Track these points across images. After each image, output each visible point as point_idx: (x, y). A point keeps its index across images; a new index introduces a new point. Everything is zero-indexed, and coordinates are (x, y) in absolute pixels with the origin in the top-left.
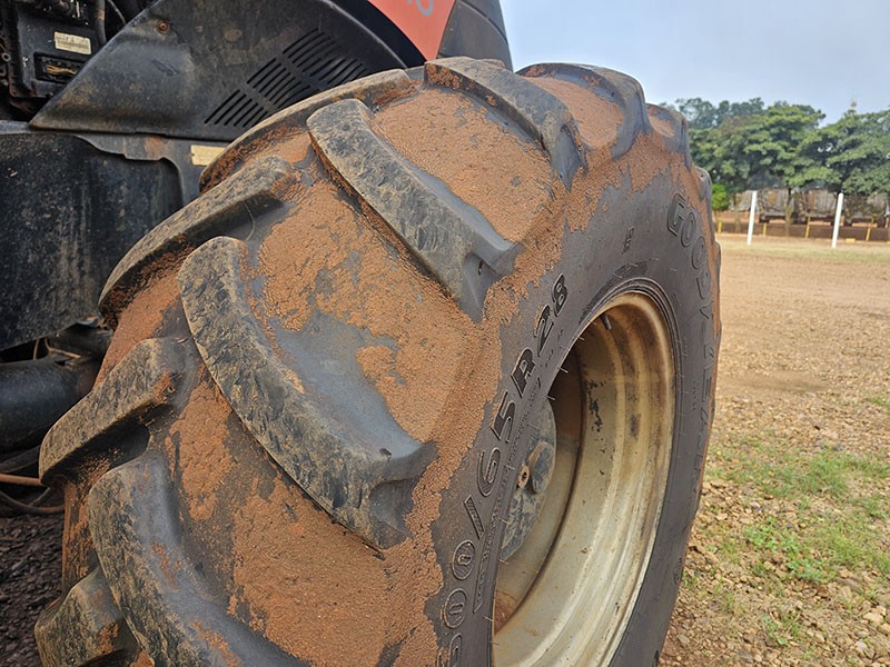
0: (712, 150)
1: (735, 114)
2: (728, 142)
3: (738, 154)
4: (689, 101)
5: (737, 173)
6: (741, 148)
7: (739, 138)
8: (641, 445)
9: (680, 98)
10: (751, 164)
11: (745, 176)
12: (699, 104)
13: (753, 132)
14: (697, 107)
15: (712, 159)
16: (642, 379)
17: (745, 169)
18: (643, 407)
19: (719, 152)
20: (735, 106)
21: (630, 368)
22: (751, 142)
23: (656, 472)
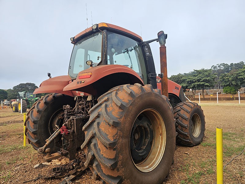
0: (228, 79)
1: (236, 66)
2: (232, 76)
3: (236, 79)
4: (221, 64)
5: (237, 84)
6: (237, 78)
7: (236, 75)
8: (199, 124)
9: (218, 64)
10: (241, 81)
11: (239, 85)
12: (224, 65)
13: (240, 73)
14: (223, 66)
15: (229, 81)
16: (198, 119)
17: (239, 83)
18: (199, 121)
19: (230, 79)
20: (235, 64)
21: (197, 119)
22: (239, 76)
23: (200, 126)
